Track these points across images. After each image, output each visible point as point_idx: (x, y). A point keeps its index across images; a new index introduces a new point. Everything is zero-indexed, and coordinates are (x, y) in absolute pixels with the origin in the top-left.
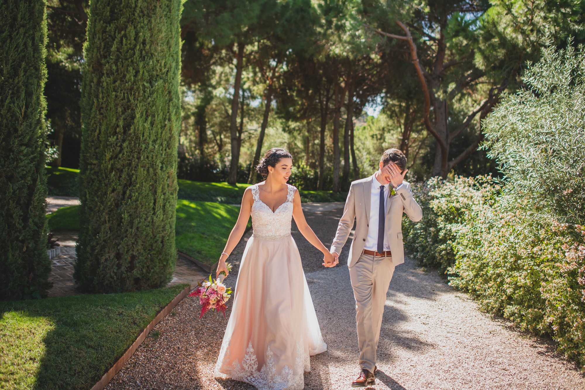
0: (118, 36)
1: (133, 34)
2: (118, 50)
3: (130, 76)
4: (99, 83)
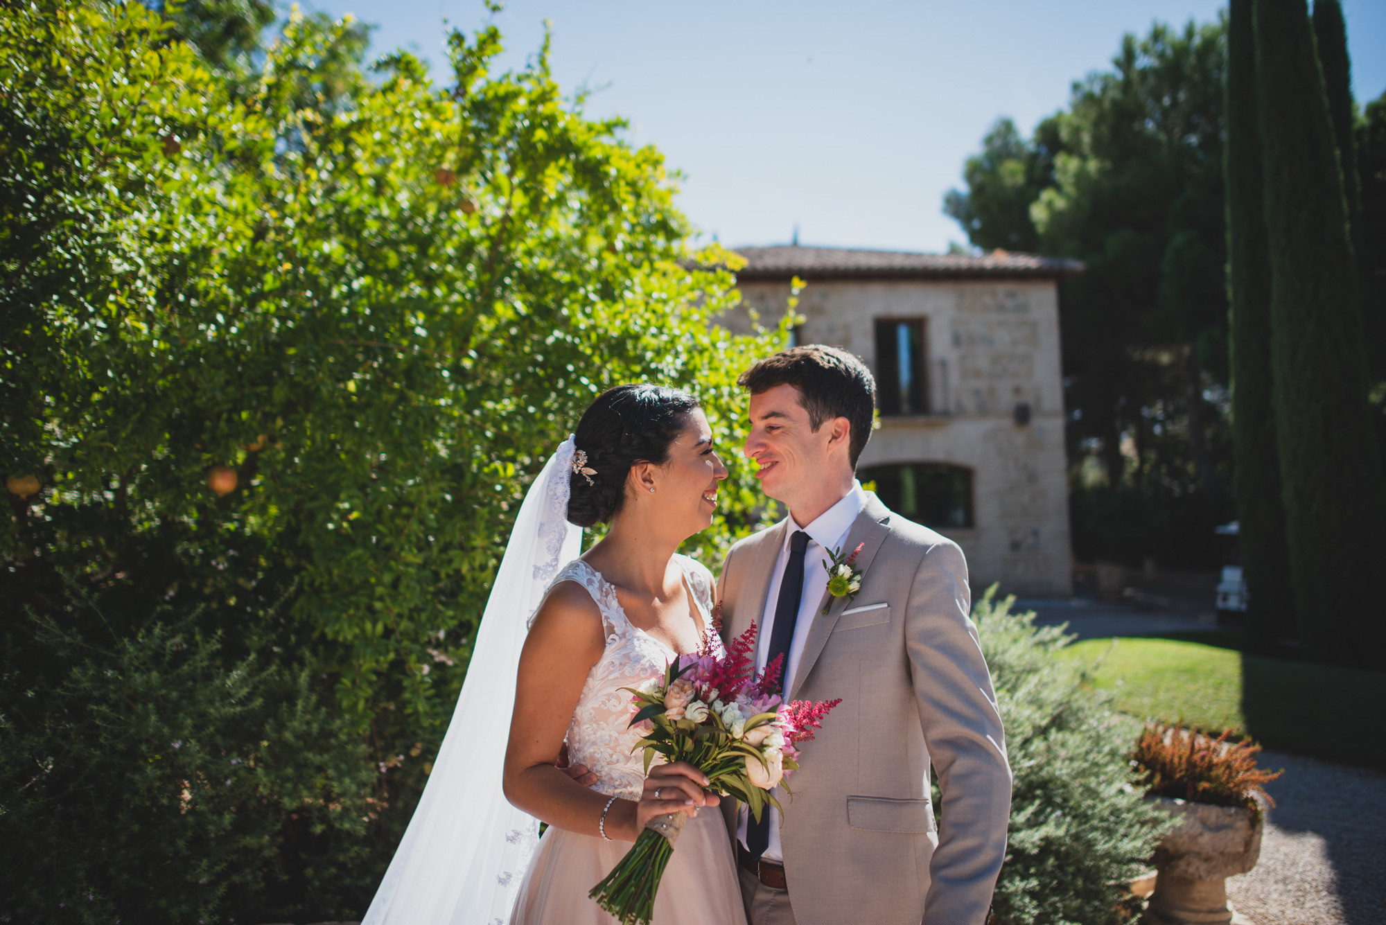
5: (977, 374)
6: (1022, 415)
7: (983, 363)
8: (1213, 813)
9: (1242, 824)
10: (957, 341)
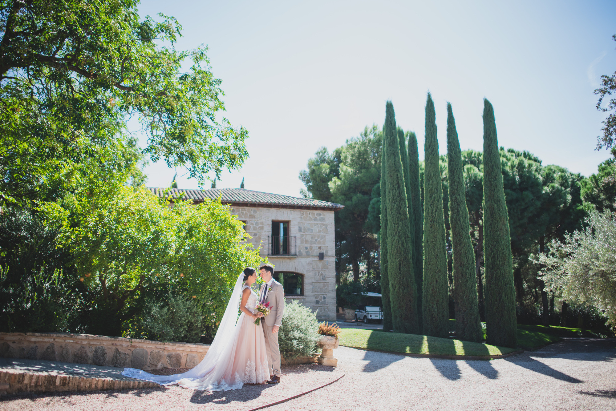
0: (495, 273)
1: (499, 272)
2: (495, 277)
3: (500, 284)
4: (490, 287)
5: (306, 241)
6: (321, 256)
7: (309, 238)
8: (330, 337)
9: (334, 339)
10: (300, 230)
